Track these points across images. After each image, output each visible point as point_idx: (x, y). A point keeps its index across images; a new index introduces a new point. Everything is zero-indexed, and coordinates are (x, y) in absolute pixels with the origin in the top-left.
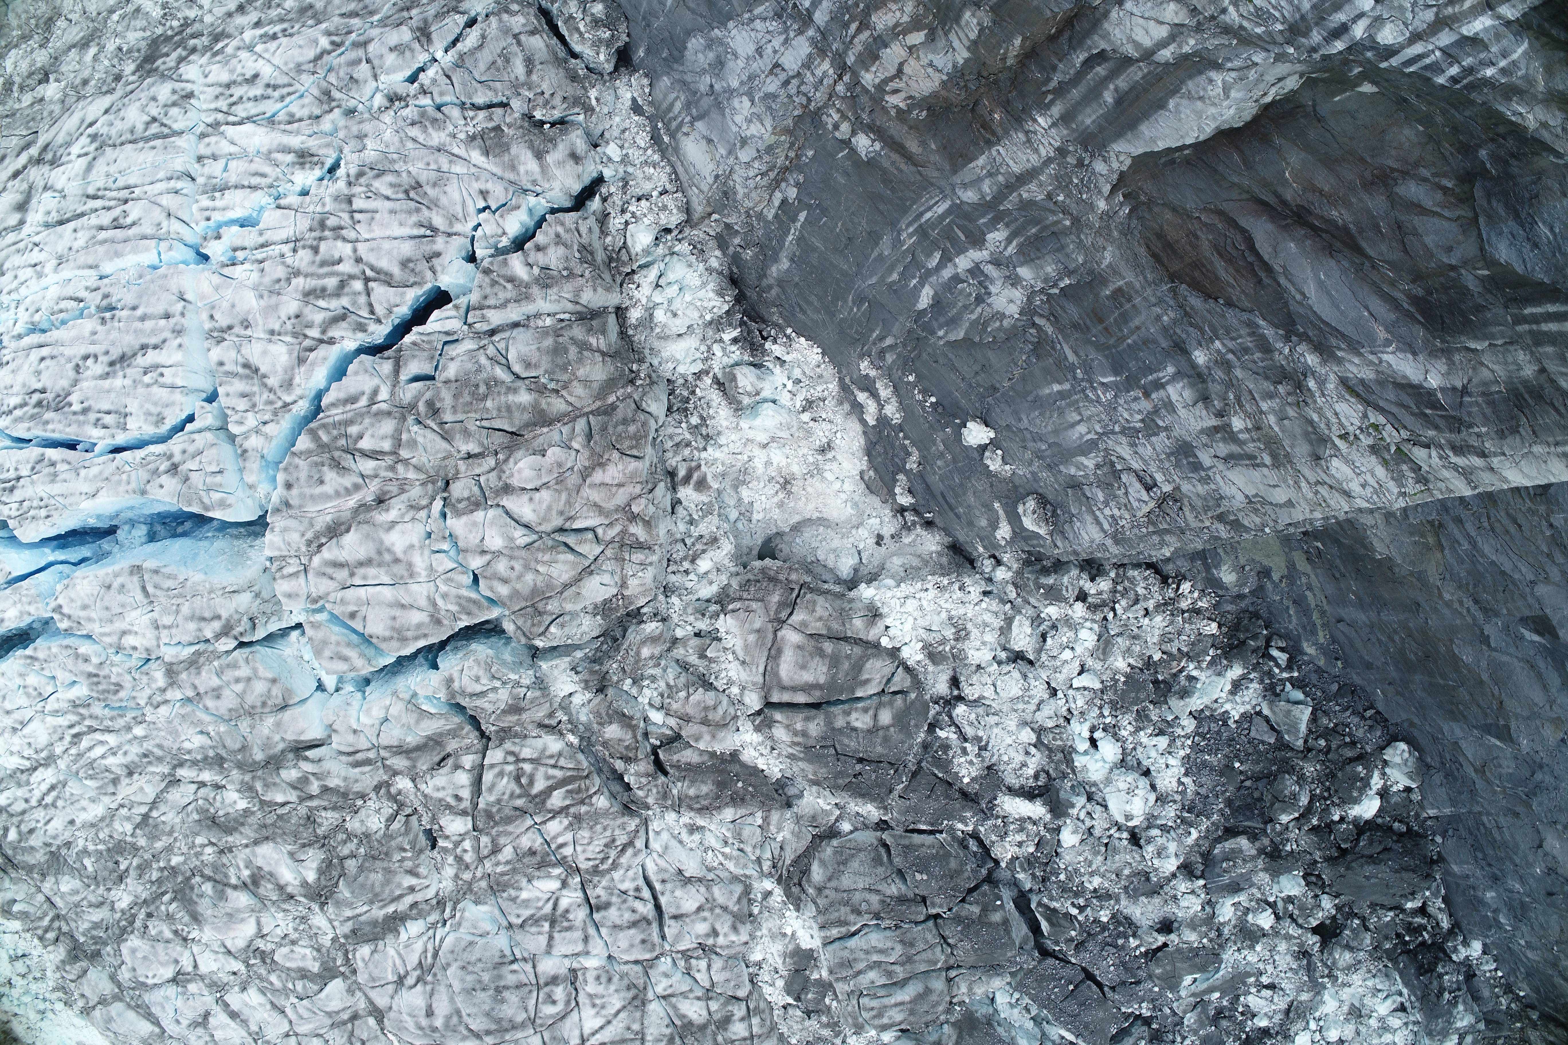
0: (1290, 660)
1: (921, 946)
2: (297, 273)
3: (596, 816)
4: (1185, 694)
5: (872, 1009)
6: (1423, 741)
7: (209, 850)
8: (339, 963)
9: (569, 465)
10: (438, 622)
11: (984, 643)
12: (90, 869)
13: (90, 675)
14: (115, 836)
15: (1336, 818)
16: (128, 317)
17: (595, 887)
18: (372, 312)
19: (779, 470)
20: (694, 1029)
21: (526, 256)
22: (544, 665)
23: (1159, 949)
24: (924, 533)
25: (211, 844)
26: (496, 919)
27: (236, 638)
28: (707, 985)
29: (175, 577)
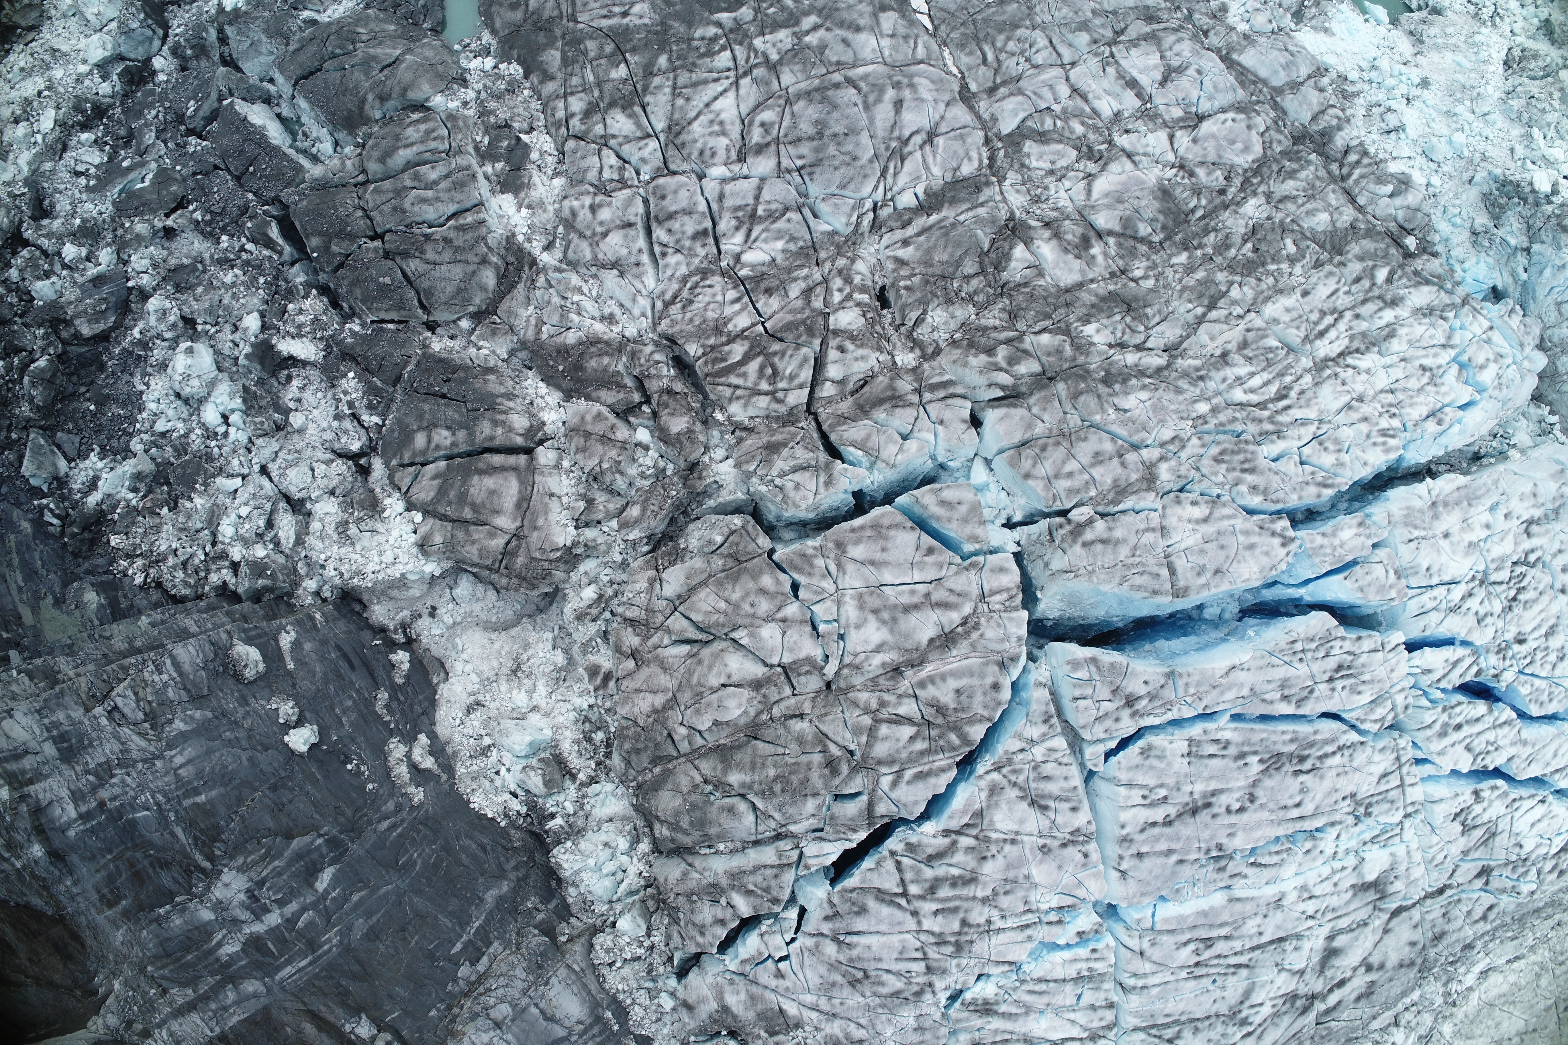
0: (41, 514)
1: (386, 208)
2: (985, 901)
4: (140, 475)
5: (436, 140)
7: (1138, 273)
8: (1002, 153)
9: (689, 712)
10: (838, 545)
11: (322, 521)
12: (1289, 242)
13: (1252, 471)
14: (1253, 281)
16: (1188, 852)
17: (707, 257)
18: (898, 863)
19: (520, 687)
20: (621, 103)
21: (735, 915)
22: (740, 495)
23: (174, 210)
24: (386, 622)
25: (1135, 280)
26: (815, 216)
27: (1069, 521)
28: (605, 152)
29: (1132, 587)
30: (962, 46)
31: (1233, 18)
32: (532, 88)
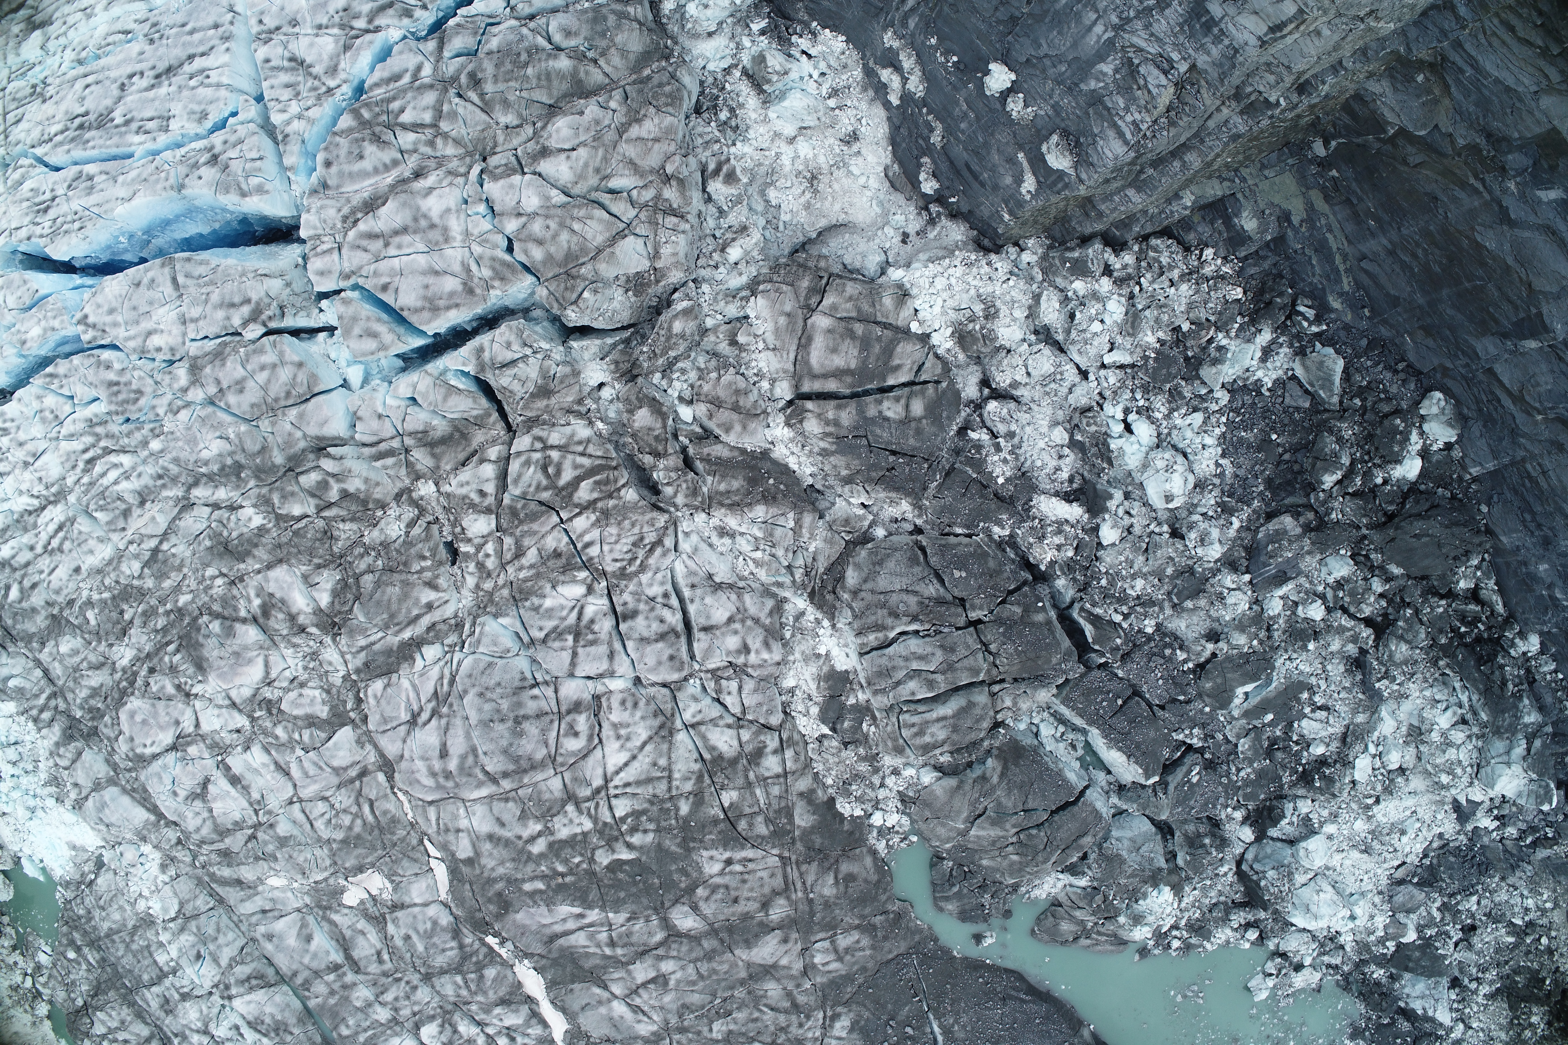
0: (1317, 315)
1: (962, 652)
3: (624, 510)
4: (1215, 362)
5: (913, 725)
6: (1457, 389)
7: (219, 581)
8: (349, 706)
9: (607, 122)
10: (470, 291)
11: (1015, 320)
12: (93, 622)
13: (111, 384)
14: (122, 580)
15: (1379, 481)
16: (177, 34)
17: (622, 592)
19: (806, 162)
20: (725, 764)
22: (574, 344)
23: (1208, 661)
24: (949, 224)
25: (222, 575)
26: (517, 634)
27: (265, 325)
28: (736, 710)
29: (207, 263)
30: (394, 821)
31: (155, 857)
32: (825, 786)
